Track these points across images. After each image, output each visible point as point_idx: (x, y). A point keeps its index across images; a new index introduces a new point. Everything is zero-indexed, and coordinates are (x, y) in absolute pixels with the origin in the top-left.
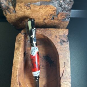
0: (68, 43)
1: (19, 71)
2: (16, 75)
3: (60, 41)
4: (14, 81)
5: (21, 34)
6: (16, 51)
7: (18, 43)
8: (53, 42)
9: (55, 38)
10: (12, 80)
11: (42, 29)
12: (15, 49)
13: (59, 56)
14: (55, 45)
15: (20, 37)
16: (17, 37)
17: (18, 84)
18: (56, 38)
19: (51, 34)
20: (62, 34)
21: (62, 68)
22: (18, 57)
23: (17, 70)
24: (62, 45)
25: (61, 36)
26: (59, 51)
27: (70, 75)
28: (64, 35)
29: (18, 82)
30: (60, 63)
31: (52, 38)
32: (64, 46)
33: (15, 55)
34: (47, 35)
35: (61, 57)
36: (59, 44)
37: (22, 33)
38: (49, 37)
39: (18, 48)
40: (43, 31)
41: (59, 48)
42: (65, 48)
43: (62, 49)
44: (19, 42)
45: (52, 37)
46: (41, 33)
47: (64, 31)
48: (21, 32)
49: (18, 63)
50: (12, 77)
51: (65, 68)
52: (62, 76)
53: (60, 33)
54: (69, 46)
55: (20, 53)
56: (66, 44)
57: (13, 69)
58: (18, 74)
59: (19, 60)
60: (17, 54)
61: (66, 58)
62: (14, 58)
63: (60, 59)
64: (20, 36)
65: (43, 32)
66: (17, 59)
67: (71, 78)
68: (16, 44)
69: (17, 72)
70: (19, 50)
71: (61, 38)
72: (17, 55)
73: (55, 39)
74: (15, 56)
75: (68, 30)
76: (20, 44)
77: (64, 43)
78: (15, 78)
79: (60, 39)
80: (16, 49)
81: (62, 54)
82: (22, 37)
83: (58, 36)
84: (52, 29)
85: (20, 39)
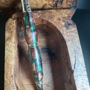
0: (75, 26)
1: (14, 69)
2: (10, 76)
3: (65, 24)
4: (8, 85)
5: (12, 20)
6: (7, 42)
7: (9, 32)
8: (55, 26)
9: (58, 21)
10: (5, 84)
11: (40, 11)
12: (6, 40)
13: (67, 43)
14: (60, 30)
15: (10, 24)
16: (7, 23)
17: (15, 87)
18: (59, 21)
20: (66, 16)
21: (72, 58)
22: (11, 49)
23: (11, 69)
24: (68, 29)
26: (65, 37)
27: (84, 65)
28: (68, 16)
29: (14, 85)
30: (69, 52)
31: (54, 22)
32: (71, 30)
33: (6, 47)
34: (47, 17)
35: (69, 44)
36: (64, 28)
37: (13, 18)
38: (50, 21)
39: (10, 38)
40: (41, 13)
41: (65, 33)
42: (73, 32)
43: (69, 34)
44: (10, 30)
45: (54, 20)
46: (39, 16)
47: (68, 12)
48: (11, 17)
49: (12, 58)
50: (5, 79)
51: (76, 57)
52: (75, 68)
53: (64, 14)
54: (77, 30)
55: (14, 45)
56: (73, 27)
57: (5, 67)
58: (13, 73)
59: (13, 54)
60: (10, 46)
61: (76, 44)
62: (6, 52)
63: (68, 47)
64: (11, 22)
65: (41, 15)
66: (9, 53)
67: (86, 69)
68: (6, 32)
69: (11, 71)
70: (11, 40)
71: (66, 21)
73: (58, 22)
74: (7, 49)
76: (12, 32)
78: (9, 80)
79: (64, 22)
80: (8, 40)
81: (70, 40)
82: (13, 23)
83: (62, 19)
84: (52, 10)
85: (11, 27)
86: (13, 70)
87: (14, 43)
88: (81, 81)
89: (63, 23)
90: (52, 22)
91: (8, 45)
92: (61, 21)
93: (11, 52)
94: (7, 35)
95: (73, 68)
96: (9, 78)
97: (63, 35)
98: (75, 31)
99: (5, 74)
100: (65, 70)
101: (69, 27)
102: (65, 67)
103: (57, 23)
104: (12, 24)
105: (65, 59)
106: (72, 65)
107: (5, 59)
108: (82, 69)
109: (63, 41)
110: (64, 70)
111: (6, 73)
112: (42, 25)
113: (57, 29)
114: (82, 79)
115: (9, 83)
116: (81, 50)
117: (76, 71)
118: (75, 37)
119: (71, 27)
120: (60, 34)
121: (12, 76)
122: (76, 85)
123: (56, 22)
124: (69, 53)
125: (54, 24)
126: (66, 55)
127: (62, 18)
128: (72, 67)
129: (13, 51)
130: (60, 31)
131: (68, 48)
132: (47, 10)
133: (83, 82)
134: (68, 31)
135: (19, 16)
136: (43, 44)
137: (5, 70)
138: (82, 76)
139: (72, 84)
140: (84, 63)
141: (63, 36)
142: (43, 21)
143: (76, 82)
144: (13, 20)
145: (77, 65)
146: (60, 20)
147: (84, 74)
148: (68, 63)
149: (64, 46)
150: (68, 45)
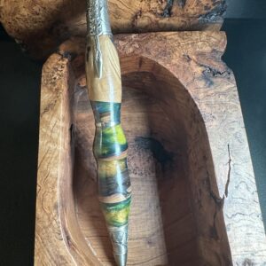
0: (232, 77)
1: (61, 187)
2: (51, 205)
3: (203, 72)
4: (45, 227)
5: (60, 57)
6: (45, 117)
7: (51, 89)
8: (176, 76)
9: (182, 64)
10: (38, 225)
12: (42, 111)
13: (207, 124)
14: (188, 88)
15: (55, 68)
16: (44, 67)
17: (63, 236)
18: (187, 64)
19: (168, 50)
20: (207, 49)
21: (221, 166)
22: (55, 136)
23: (54, 186)
24: (212, 87)
25: (202, 54)
26: (203, 108)
27: (254, 188)
28: (214, 50)
29: (61, 228)
30: (213, 148)
31: (173, 65)
32: (218, 90)
33: (42, 130)
34: (153, 53)
35: (212, 127)
36: (201, 84)
37: (62, 52)
38: (161, 62)
39: (51, 107)
40: (138, 41)
41: (201, 96)
42: (224, 94)
43: (212, 100)
44: (54, 84)
45: (173, 61)
46: (131, 50)
47: (213, 39)
48: (56, 51)
49: (56, 158)
50: (39, 212)
51: (232, 163)
52: (226, 192)
53: (200, 43)
54: (236, 89)
55: (61, 124)
56: (226, 80)
57: (38, 182)
58: (58, 199)
59: (60, 148)
60: (51, 126)
61: (233, 129)
62: (41, 142)
63: (209, 135)
64: (58, 64)
65: (136, 45)
66: (51, 145)
68: (42, 91)
69: (54, 193)
70: (56, 110)
71: (205, 63)
72: (52, 131)
73: (184, 67)
74: (45, 134)
75: (224, 33)
76: (57, 90)
77: (218, 80)
78: (49, 215)
79: (201, 66)
80: (46, 110)
81: (216, 115)
82: (62, 67)
83: (194, 57)
84: (168, 33)
85: (55, 76)
86: (57, 190)
87: (64, 119)
88: (244, 229)
89: (199, 70)
90: (168, 67)
91: (48, 123)
92: (192, 62)
93: (55, 142)
94: (45, 97)
95: (221, 194)
96: (48, 212)
97: (196, 102)
98: (232, 93)
99: (37, 201)
100: (199, 201)
101: (214, 80)
102: (200, 190)
103: (181, 68)
104: (60, 69)
105: (200, 169)
106: (219, 184)
107: (39, 160)
108: (246, 198)
109: (197, 119)
110: (196, 201)
111: (39, 196)
112: (137, 73)
113: (182, 85)
114: (247, 226)
115: (47, 224)
116: (247, 145)
117: (230, 202)
118: (231, 107)
119: (219, 80)
120: (189, 99)
121: (56, 207)
122: (229, 239)
123: (178, 67)
124: (213, 153)
125: (171, 71)
126: (204, 157)
127: (195, 54)
128: (220, 191)
129: (61, 139)
130: (189, 91)
131: (210, 139)
132: (154, 34)
133: (250, 232)
134: (210, 92)
135: (77, 48)
136: (140, 127)
137: (38, 188)
138: (246, 217)
139: (217, 238)
140: (254, 181)
141: (196, 105)
142: (141, 61)
143: (228, 233)
144: (62, 59)
145: (235, 185)
146: (189, 59)
147: (253, 211)
148: (208, 180)
149: (198, 132)
150: (209, 131)
